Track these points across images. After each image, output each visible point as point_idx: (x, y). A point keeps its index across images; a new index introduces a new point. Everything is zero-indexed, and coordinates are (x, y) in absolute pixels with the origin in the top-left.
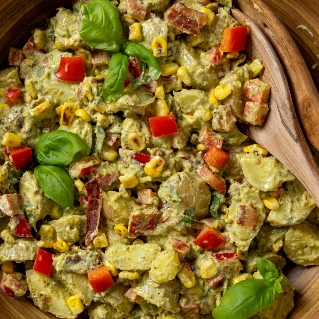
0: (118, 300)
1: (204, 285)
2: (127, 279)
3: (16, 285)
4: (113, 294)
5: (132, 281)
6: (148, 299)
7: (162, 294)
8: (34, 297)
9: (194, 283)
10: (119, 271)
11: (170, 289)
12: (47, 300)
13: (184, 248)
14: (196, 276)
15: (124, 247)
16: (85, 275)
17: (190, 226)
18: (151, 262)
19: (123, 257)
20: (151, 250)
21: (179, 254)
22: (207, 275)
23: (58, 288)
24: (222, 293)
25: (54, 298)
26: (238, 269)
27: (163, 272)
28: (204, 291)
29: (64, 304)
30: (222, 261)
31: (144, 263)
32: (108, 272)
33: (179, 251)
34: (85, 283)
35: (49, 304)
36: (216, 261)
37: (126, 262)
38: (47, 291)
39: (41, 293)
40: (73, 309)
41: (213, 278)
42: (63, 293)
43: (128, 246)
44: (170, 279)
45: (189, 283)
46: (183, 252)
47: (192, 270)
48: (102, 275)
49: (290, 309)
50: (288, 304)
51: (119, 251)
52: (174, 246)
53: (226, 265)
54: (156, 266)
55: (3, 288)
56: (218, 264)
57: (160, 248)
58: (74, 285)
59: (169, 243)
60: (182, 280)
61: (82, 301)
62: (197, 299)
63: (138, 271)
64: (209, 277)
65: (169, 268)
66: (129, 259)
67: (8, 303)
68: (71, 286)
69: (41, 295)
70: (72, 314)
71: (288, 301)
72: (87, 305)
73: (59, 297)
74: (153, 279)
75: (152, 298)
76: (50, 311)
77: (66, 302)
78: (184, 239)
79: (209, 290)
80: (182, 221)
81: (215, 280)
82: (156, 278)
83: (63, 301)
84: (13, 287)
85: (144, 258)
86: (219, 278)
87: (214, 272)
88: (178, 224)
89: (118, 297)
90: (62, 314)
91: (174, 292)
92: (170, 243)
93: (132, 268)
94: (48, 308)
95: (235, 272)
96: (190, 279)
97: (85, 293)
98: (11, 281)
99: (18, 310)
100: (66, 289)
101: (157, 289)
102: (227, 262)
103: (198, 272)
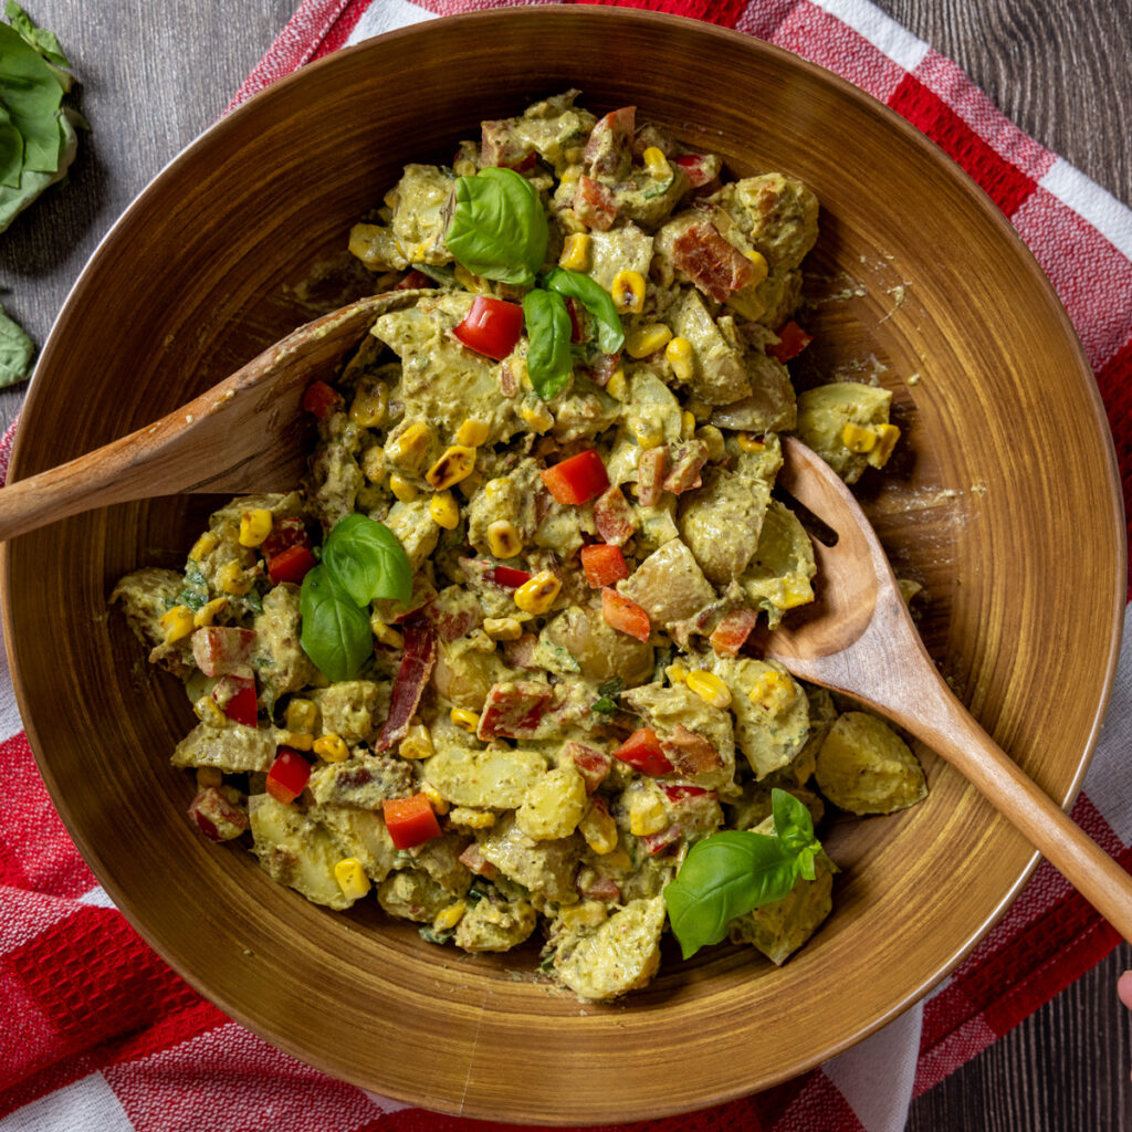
0: (443, 864)
1: (635, 846)
2: (469, 826)
3: (223, 814)
4: (437, 853)
5: (479, 831)
6: (509, 873)
7: (540, 863)
8: (263, 852)
9: (614, 843)
10: (452, 807)
11: (559, 854)
12: (289, 863)
13: (599, 767)
14: (619, 827)
15: (466, 755)
16: (379, 813)
17: (611, 721)
18: (523, 792)
19: (461, 776)
20: (526, 766)
21: (587, 779)
22: (644, 827)
23: (315, 839)
24: (674, 870)
25: (306, 861)
26: (713, 822)
27: (548, 818)
28: (633, 860)
29: (327, 875)
30: (679, 802)
31: (506, 793)
32: (428, 809)
33: (587, 772)
34: (377, 832)
35: (294, 871)
36: (666, 799)
37: (467, 789)
38: (290, 846)
39: (278, 847)
40: (346, 888)
41: (655, 835)
42: (326, 851)
43: (476, 753)
44: (563, 835)
45: (602, 845)
46: (595, 775)
47: (612, 814)
48: (416, 815)
49: (823, 916)
50: (818, 904)
51: (453, 762)
52: (575, 762)
53: (686, 809)
54: (534, 803)
55: (195, 817)
56: (670, 806)
57: (544, 764)
58: (352, 836)
59: (565, 756)
60: (588, 836)
61: (366, 871)
62: (617, 876)
63: (493, 810)
64: (647, 833)
65: (562, 811)
66: (474, 782)
67: (202, 851)
68: (346, 838)
69: (279, 852)
70: (342, 898)
71: (818, 898)
72: (377, 880)
73: (316, 859)
74: (525, 829)
75: (517, 870)
76: (296, 885)
77: (332, 871)
78: (598, 749)
79: (645, 860)
80: (594, 708)
81: (660, 841)
82: (532, 828)
83: (326, 868)
84: (215, 817)
85: (508, 782)
86: (668, 838)
87: (657, 823)
88: (586, 714)
89: (446, 859)
90: (321, 896)
91: (568, 859)
92: (568, 754)
93: (480, 802)
94: (291, 878)
95: (707, 829)
96: (606, 834)
97: (376, 853)
98: (213, 803)
99: (223, 868)
100: (333, 842)
101: (530, 852)
102: (691, 803)
103: (623, 820)
